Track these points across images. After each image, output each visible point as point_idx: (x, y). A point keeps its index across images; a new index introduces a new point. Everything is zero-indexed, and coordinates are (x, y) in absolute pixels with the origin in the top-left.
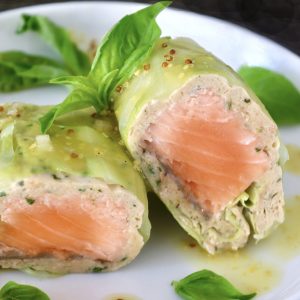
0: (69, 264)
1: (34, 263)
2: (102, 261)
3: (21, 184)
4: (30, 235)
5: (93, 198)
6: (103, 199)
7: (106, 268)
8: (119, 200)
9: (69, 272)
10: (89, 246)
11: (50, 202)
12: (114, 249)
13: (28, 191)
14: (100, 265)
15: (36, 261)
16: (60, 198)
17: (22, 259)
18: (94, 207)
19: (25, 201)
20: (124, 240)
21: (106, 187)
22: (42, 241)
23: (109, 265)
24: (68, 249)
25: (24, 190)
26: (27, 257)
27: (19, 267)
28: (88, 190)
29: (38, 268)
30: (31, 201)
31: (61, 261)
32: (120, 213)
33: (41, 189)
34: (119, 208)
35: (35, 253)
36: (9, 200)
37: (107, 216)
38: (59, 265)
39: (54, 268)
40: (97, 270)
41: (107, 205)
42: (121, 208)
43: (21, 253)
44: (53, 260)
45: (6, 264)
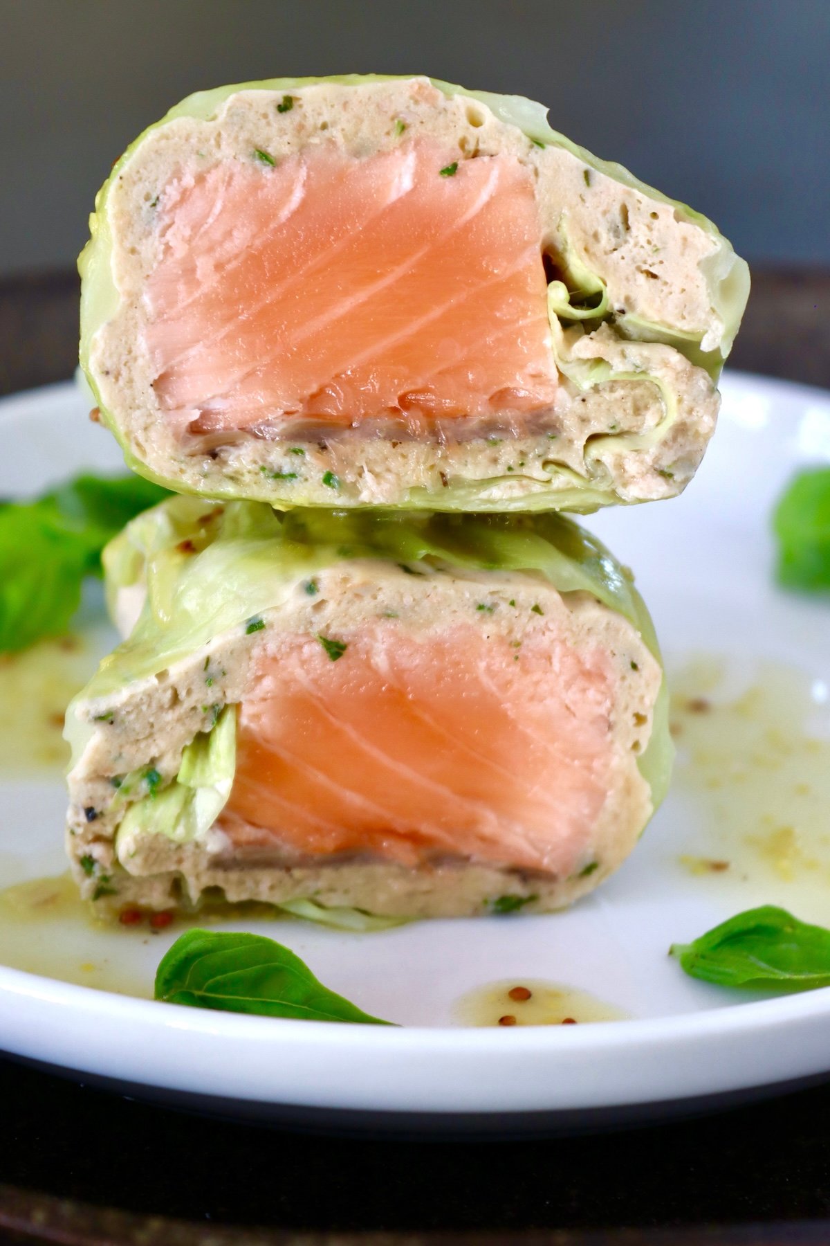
0: (425, 885)
1: (321, 884)
2: (524, 872)
3: (311, 588)
4: (321, 778)
5: (518, 636)
6: (545, 641)
7: (533, 899)
8: (592, 643)
9: (426, 915)
10: (490, 823)
11: (391, 655)
12: (562, 830)
13: (330, 608)
14: (516, 888)
15: (328, 875)
16: (419, 639)
17: (288, 869)
18: (515, 669)
19: (318, 648)
20: (596, 795)
21: (556, 597)
22: (354, 800)
23: (542, 888)
24: (426, 829)
25: (319, 606)
26: (305, 861)
27: (276, 898)
28: (504, 607)
29: (333, 900)
30: (336, 649)
31: (404, 872)
32: (592, 694)
33: (368, 604)
34: (587, 675)
35: (330, 843)
36: (272, 648)
37: (552, 704)
38: (398, 887)
39: (382, 898)
40: (508, 907)
41: (556, 666)
42: (594, 675)
43: (288, 850)
44: (379, 870)
45: (241, 883)
